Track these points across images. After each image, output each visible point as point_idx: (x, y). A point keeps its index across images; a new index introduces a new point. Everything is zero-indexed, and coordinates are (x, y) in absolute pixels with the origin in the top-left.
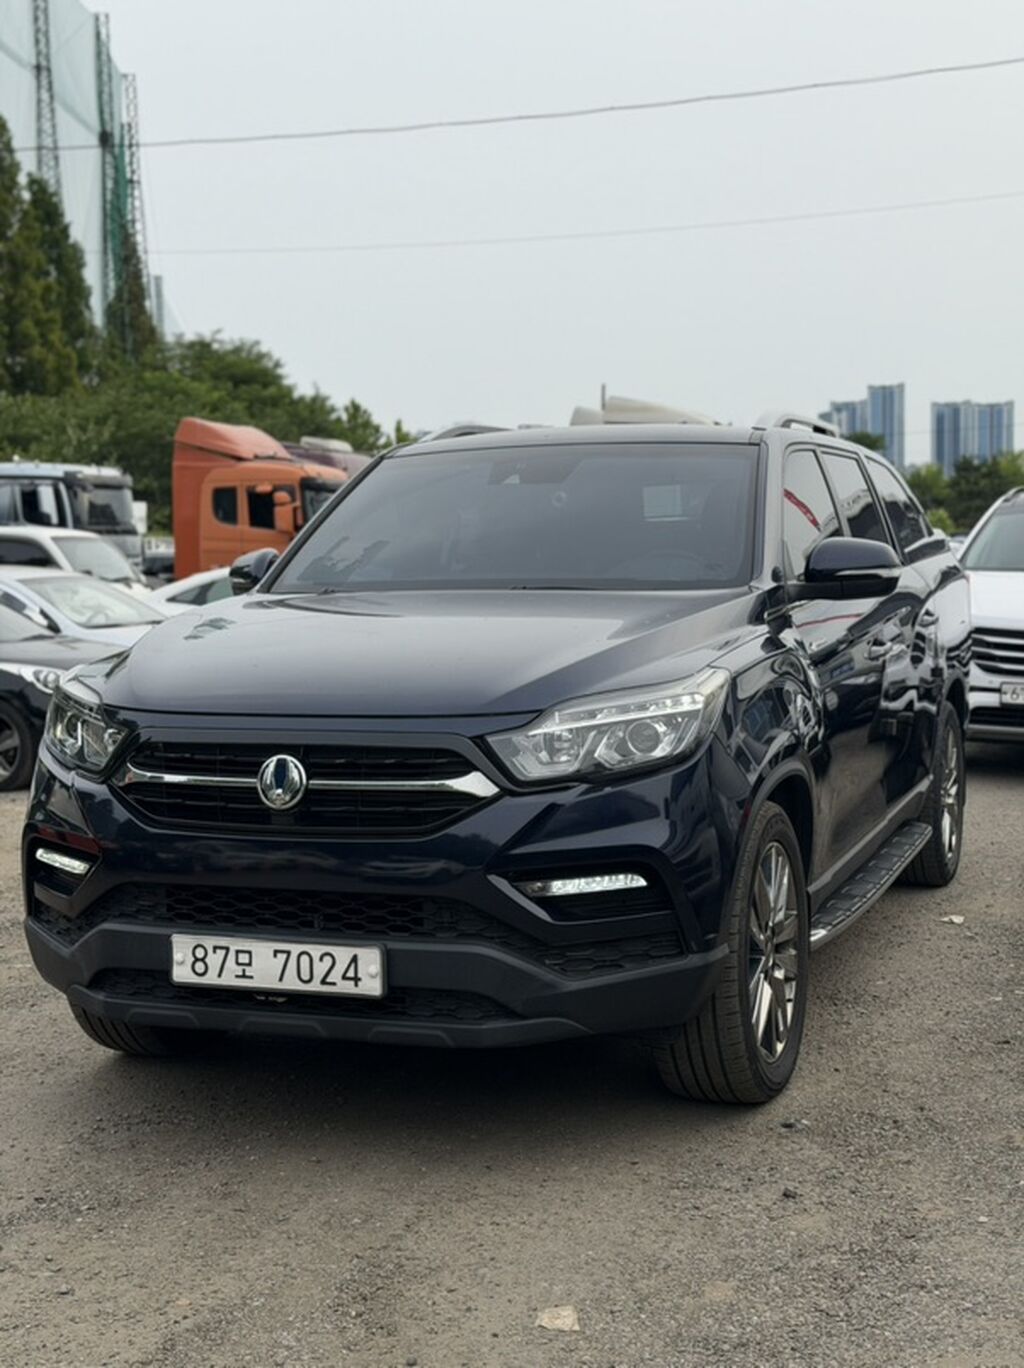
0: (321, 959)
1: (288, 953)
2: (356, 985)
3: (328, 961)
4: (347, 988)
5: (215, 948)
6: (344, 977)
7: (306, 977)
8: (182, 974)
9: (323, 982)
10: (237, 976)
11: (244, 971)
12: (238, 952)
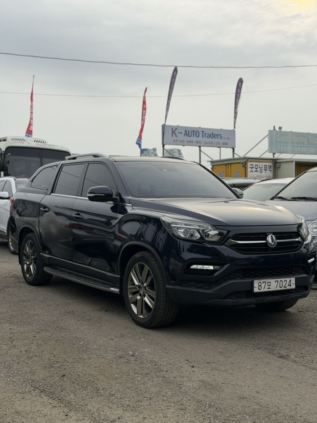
0: (284, 282)
1: (278, 281)
2: (290, 287)
3: (285, 281)
4: (288, 288)
5: (263, 282)
6: (288, 285)
7: (281, 286)
8: (256, 290)
9: (284, 287)
10: (268, 289)
11: (269, 287)
12: (268, 282)
